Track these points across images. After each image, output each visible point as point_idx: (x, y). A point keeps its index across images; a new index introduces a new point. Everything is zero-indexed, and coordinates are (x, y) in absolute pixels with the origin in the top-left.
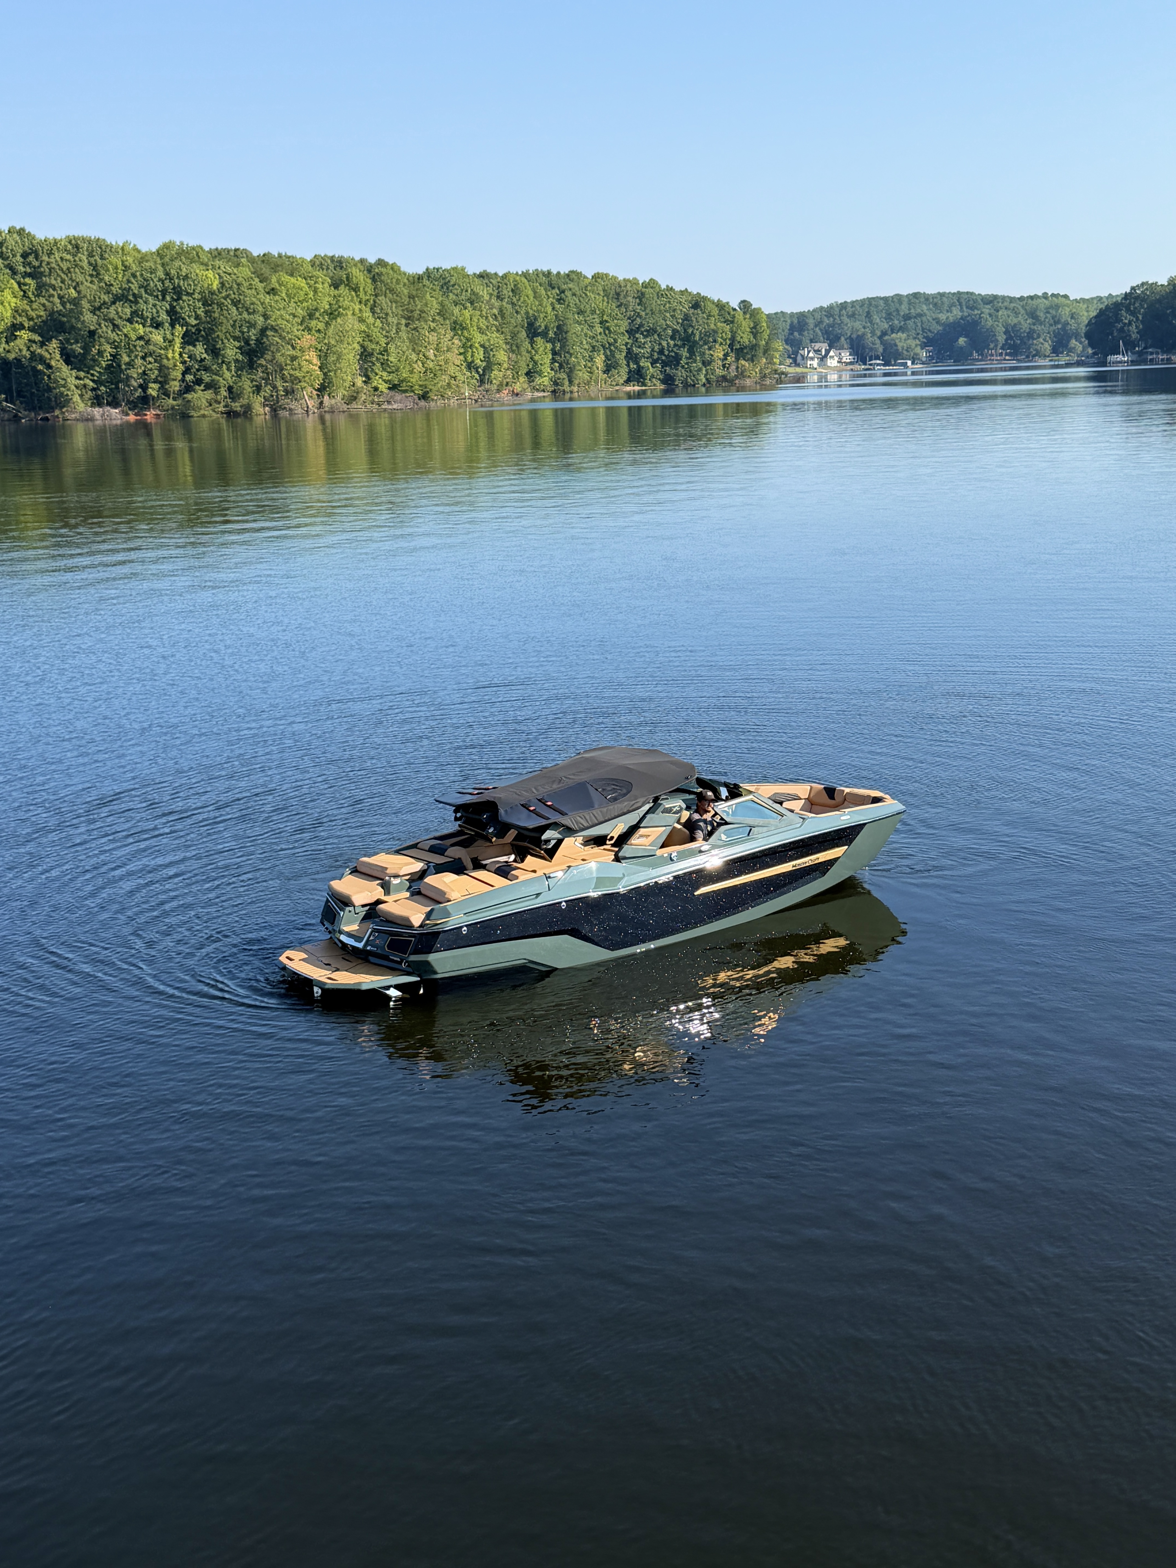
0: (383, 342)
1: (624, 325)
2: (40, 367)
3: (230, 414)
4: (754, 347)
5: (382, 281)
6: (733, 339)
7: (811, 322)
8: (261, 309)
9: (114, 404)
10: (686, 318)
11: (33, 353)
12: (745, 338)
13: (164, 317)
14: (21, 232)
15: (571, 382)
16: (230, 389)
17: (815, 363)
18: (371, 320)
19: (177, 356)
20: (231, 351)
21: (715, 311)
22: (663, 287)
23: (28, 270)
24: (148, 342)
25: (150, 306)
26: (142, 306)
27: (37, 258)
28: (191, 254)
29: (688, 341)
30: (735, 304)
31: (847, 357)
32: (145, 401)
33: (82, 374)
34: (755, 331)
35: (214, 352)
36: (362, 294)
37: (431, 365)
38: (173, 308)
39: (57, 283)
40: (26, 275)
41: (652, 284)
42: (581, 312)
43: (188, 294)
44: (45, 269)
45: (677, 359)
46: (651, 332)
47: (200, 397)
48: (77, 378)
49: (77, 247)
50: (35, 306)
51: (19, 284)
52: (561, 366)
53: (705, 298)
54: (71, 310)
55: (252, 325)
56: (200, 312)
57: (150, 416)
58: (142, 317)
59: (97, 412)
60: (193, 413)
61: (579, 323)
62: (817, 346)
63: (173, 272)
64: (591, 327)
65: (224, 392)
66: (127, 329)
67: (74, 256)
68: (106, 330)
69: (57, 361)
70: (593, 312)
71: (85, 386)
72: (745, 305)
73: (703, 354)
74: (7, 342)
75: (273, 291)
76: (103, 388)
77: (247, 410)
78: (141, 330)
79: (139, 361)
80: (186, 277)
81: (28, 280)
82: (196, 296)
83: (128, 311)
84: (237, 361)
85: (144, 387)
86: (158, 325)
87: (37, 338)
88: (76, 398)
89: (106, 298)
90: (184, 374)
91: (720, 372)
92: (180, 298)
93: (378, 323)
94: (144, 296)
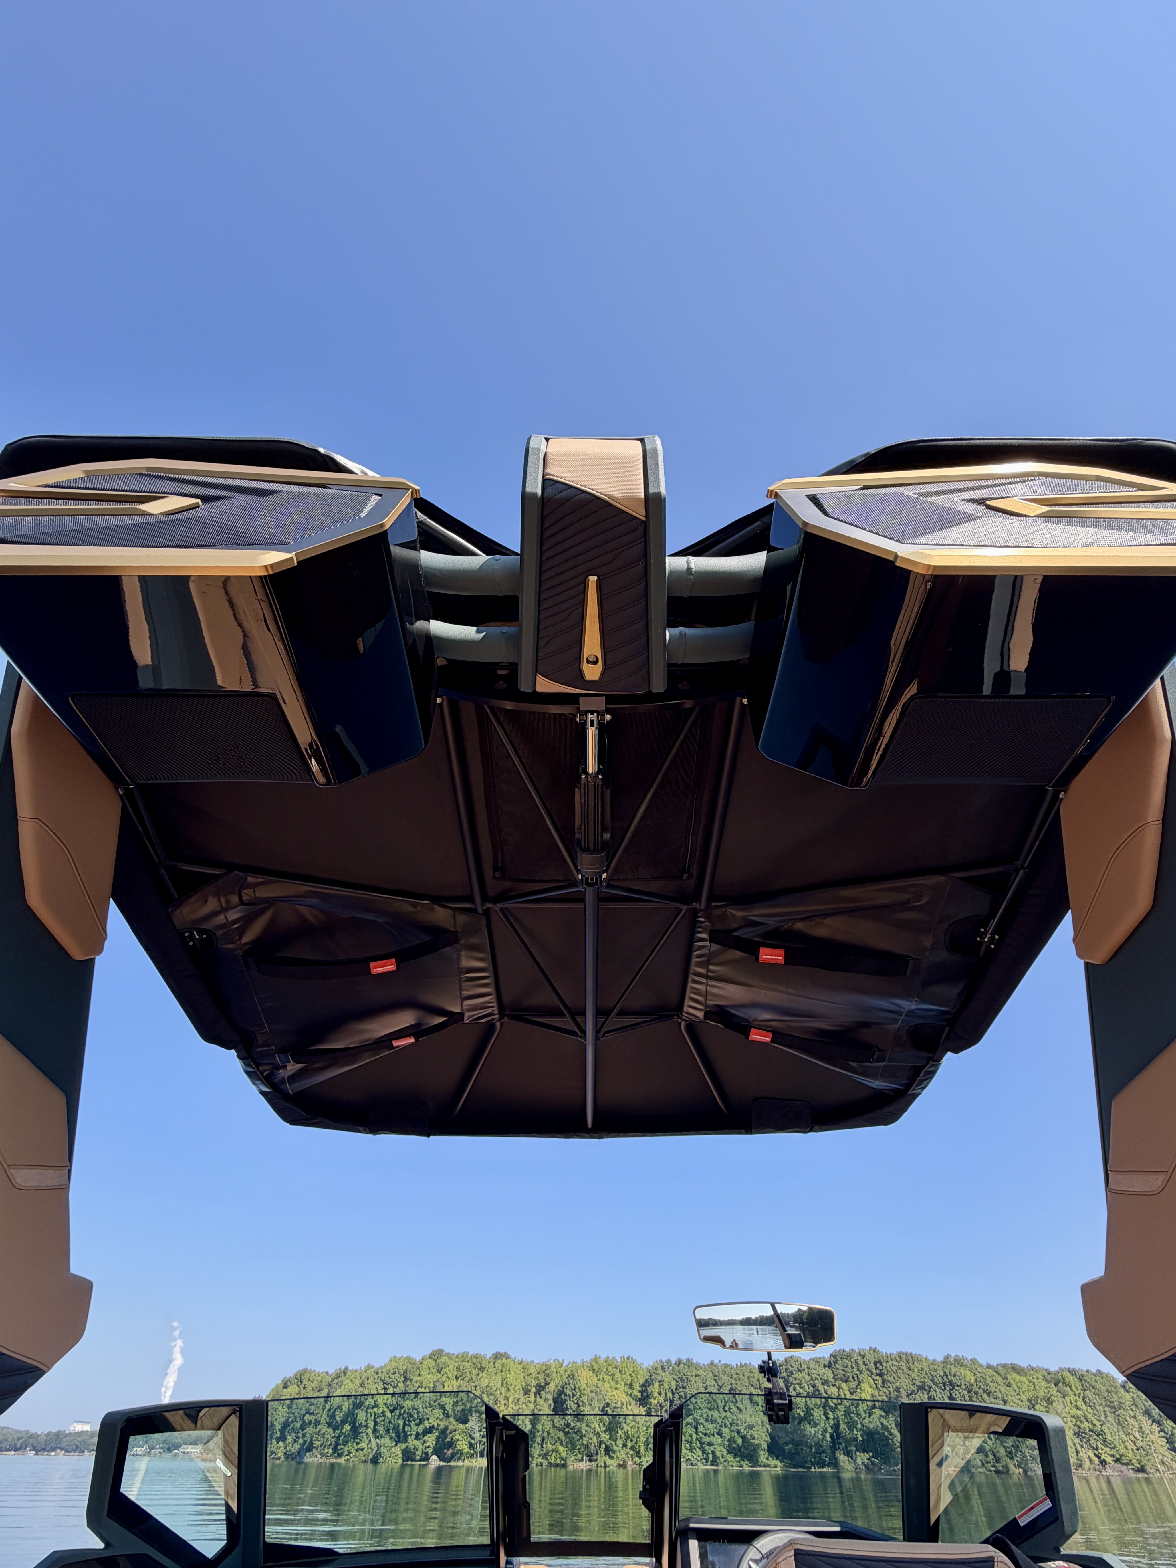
0: (1097, 1423)
3: (998, 1472)
5: (1085, 1381)
8: (1000, 1395)
11: (882, 1424)
14: (875, 1350)
18: (1084, 1407)
23: (878, 1372)
27: (881, 1364)
28: (959, 1362)
36: (1074, 1388)
37: (1139, 1443)
38: (951, 1394)
39: (891, 1379)
40: (877, 1375)
43: (958, 1386)
44: (884, 1371)
49: (900, 1358)
50: (881, 1393)
51: (874, 1379)
63: (947, 1372)
67: (899, 1363)
74: (870, 1416)
75: (1009, 1385)
80: (955, 1376)
81: (878, 1378)
82: (963, 1387)
87: (884, 1414)
89: (912, 1388)
92: (954, 1388)
93: (1089, 1409)
94: (933, 1386)
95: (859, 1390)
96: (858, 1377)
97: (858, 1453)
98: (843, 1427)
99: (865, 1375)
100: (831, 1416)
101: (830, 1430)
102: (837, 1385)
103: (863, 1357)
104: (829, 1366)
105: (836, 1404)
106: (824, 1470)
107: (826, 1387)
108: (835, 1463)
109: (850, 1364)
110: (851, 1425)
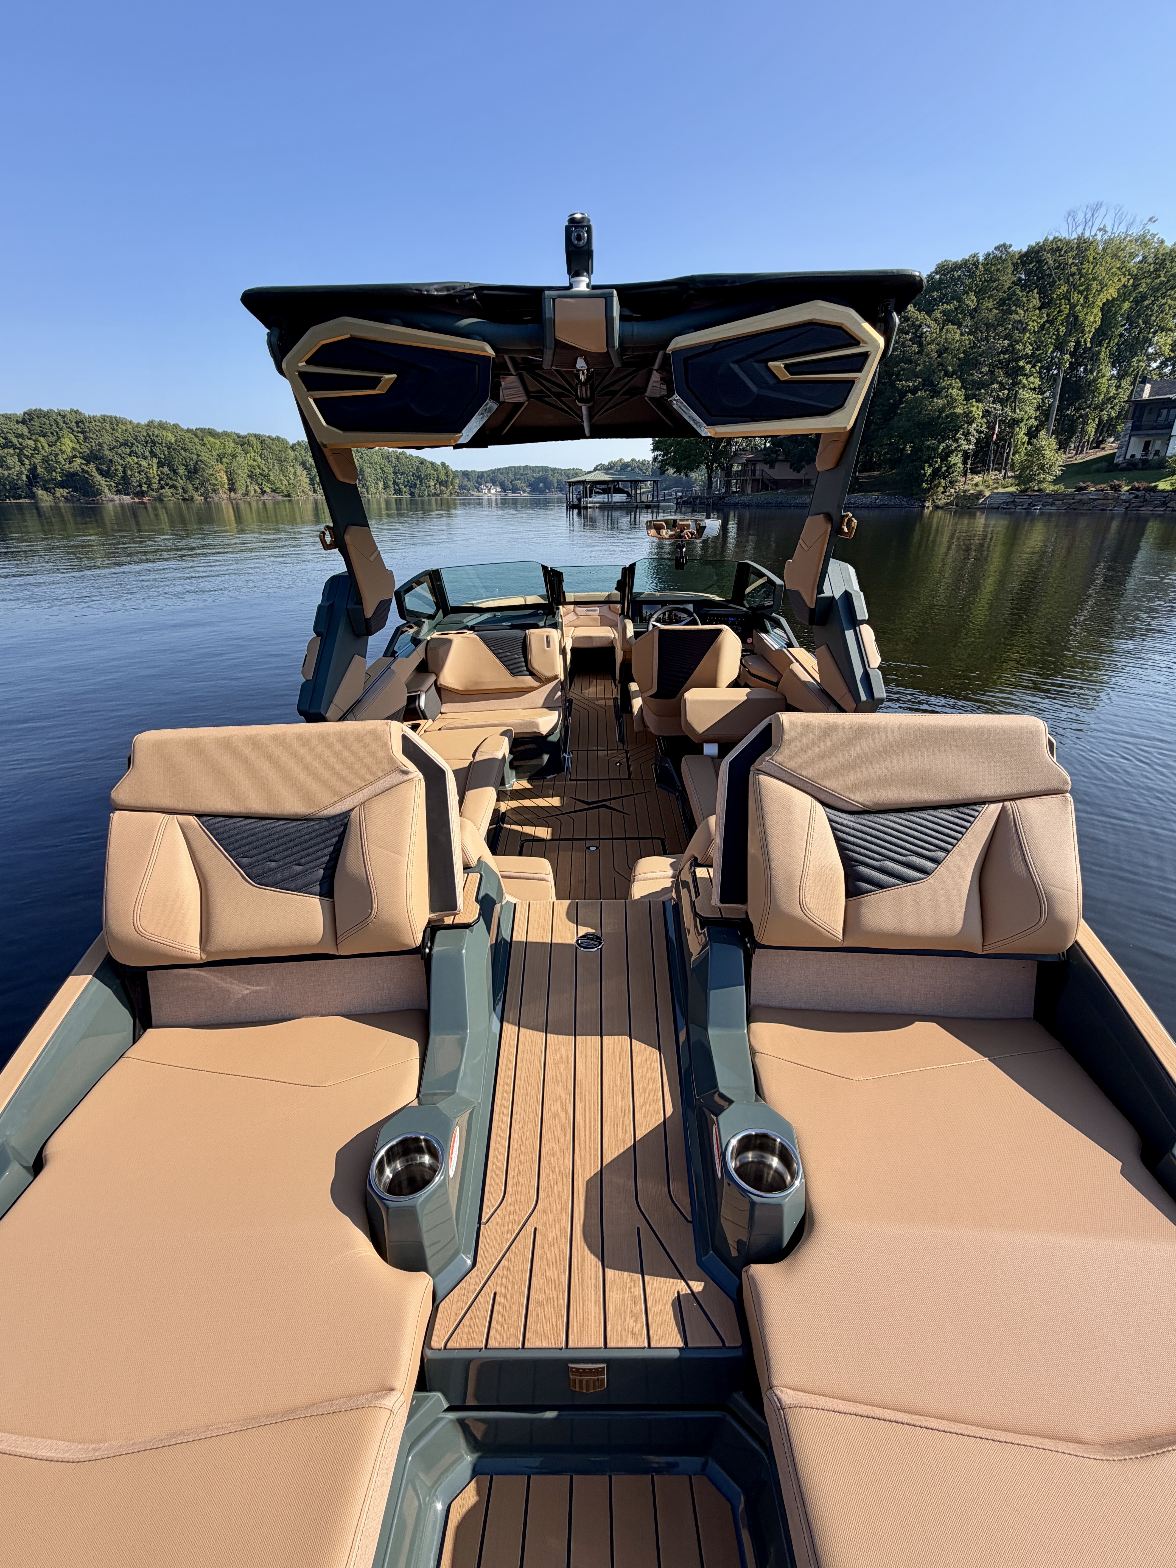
0: (266, 470)
1: (392, 470)
2: (86, 476)
3: (184, 500)
4: (446, 482)
5: (265, 443)
6: (438, 477)
7: (485, 475)
8: (195, 452)
9: (127, 494)
10: (418, 468)
11: (82, 469)
12: (443, 477)
13: (147, 454)
14: (76, 412)
15: (368, 493)
16: (183, 488)
17: (486, 491)
18: (260, 460)
19: (155, 472)
20: (182, 471)
21: (430, 466)
22: (408, 454)
23: (80, 430)
24: (140, 466)
25: (139, 449)
26: (135, 448)
27: (83, 424)
28: (162, 426)
29: (419, 477)
30: (439, 463)
31: (499, 489)
32: (141, 494)
33: (108, 479)
34: (447, 475)
35: (175, 471)
36: (255, 448)
37: (292, 481)
38: (152, 450)
39: (94, 436)
40: (78, 432)
41: (404, 453)
42: (371, 463)
43: (159, 444)
44: (87, 429)
45: (415, 485)
46: (403, 473)
47: (167, 491)
48: (106, 481)
50: (83, 447)
51: (75, 436)
52: (363, 486)
53: (425, 460)
54: (99, 449)
55: (191, 459)
56: (166, 453)
57: (146, 499)
58: (136, 453)
59: (116, 498)
60: (164, 499)
62: (487, 484)
63: (150, 433)
64: (375, 470)
65: (181, 490)
66: (129, 459)
67: (102, 424)
68: (117, 458)
69: (95, 473)
70: (376, 463)
71: (111, 485)
72: (443, 464)
73: (426, 484)
74: (70, 463)
75: (204, 445)
76: (121, 487)
77: (192, 499)
78: (136, 460)
79: (137, 474)
80: (157, 436)
81: (79, 435)
82: (164, 445)
83: (128, 451)
84: (185, 475)
85: (140, 486)
86: (145, 458)
87: (84, 462)
88: (106, 490)
89: (116, 444)
90: (159, 481)
91: (433, 491)
92: (155, 445)
93: (263, 462)
94: (136, 444)
95: (58, 444)
96: (57, 433)
97: (57, 489)
98: (40, 470)
99: (66, 431)
100: (27, 462)
101: (26, 472)
102: (34, 438)
103: (64, 417)
104: (24, 422)
105: (32, 454)
106: (21, 501)
107: (20, 440)
108: (33, 496)
109: (48, 422)
110: (50, 469)
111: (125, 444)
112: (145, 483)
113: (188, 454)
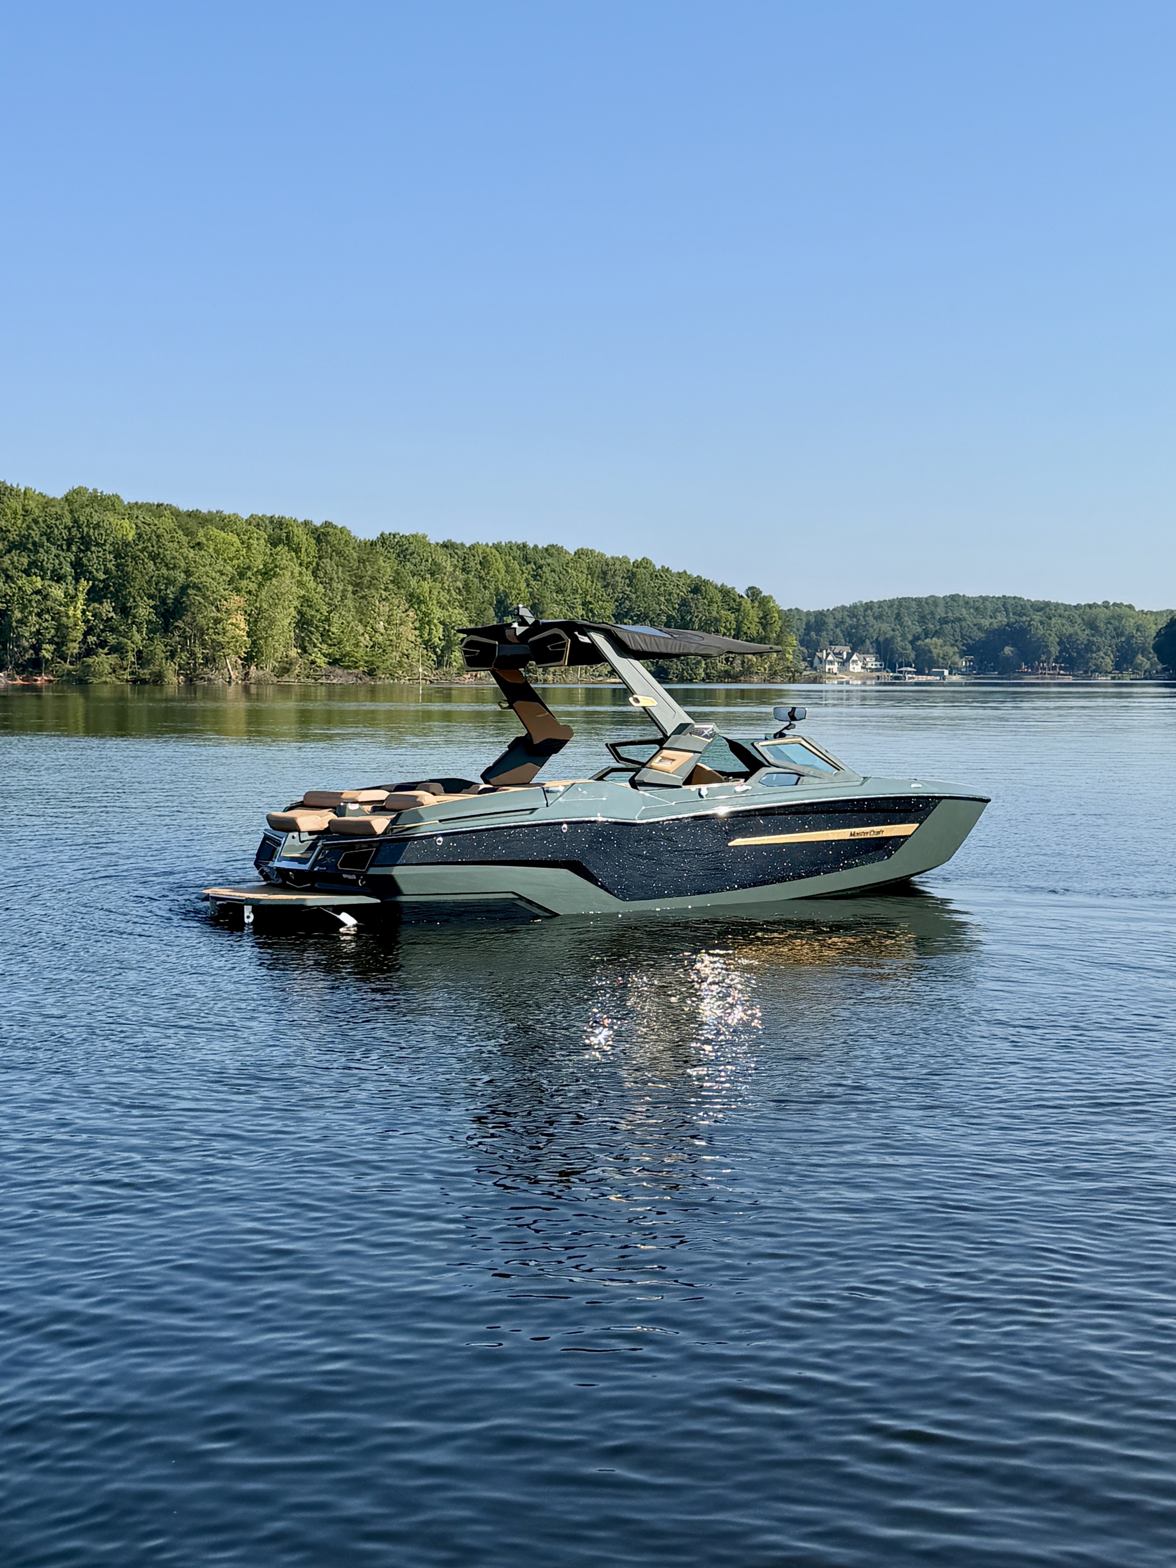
0: (325, 609)
1: (611, 608)
3: (137, 682)
4: (762, 640)
5: (328, 542)
6: (738, 630)
7: (830, 621)
8: (182, 564)
9: (2, 667)
10: (684, 603)
12: (753, 629)
13: (67, 569)
16: (139, 654)
17: (835, 668)
18: (312, 585)
19: (79, 614)
20: (144, 611)
21: (718, 597)
22: (658, 567)
24: (46, 597)
25: (51, 557)
26: (42, 556)
28: (107, 503)
30: (741, 590)
31: (872, 662)
32: (37, 664)
34: (765, 621)
35: (124, 611)
36: (303, 555)
37: (380, 639)
38: (78, 559)
41: (645, 563)
42: (559, 591)
43: (98, 545)
46: (642, 617)
47: (103, 661)
53: (706, 583)
55: (170, 582)
56: (111, 566)
57: (41, 680)
58: (42, 569)
60: (92, 680)
61: (558, 603)
62: (838, 648)
63: (82, 519)
64: (572, 608)
65: (131, 657)
66: (23, 581)
70: (575, 591)
72: (753, 593)
75: (198, 546)
77: (158, 679)
78: (39, 583)
79: (33, 619)
80: (97, 526)
82: (108, 547)
83: (25, 561)
84: (149, 622)
85: (37, 648)
86: (59, 578)
90: (86, 634)
91: (722, 666)
92: (88, 549)
93: (320, 588)
94: (45, 544)
111: (19, 546)
112: (51, 642)
113: (164, 571)
